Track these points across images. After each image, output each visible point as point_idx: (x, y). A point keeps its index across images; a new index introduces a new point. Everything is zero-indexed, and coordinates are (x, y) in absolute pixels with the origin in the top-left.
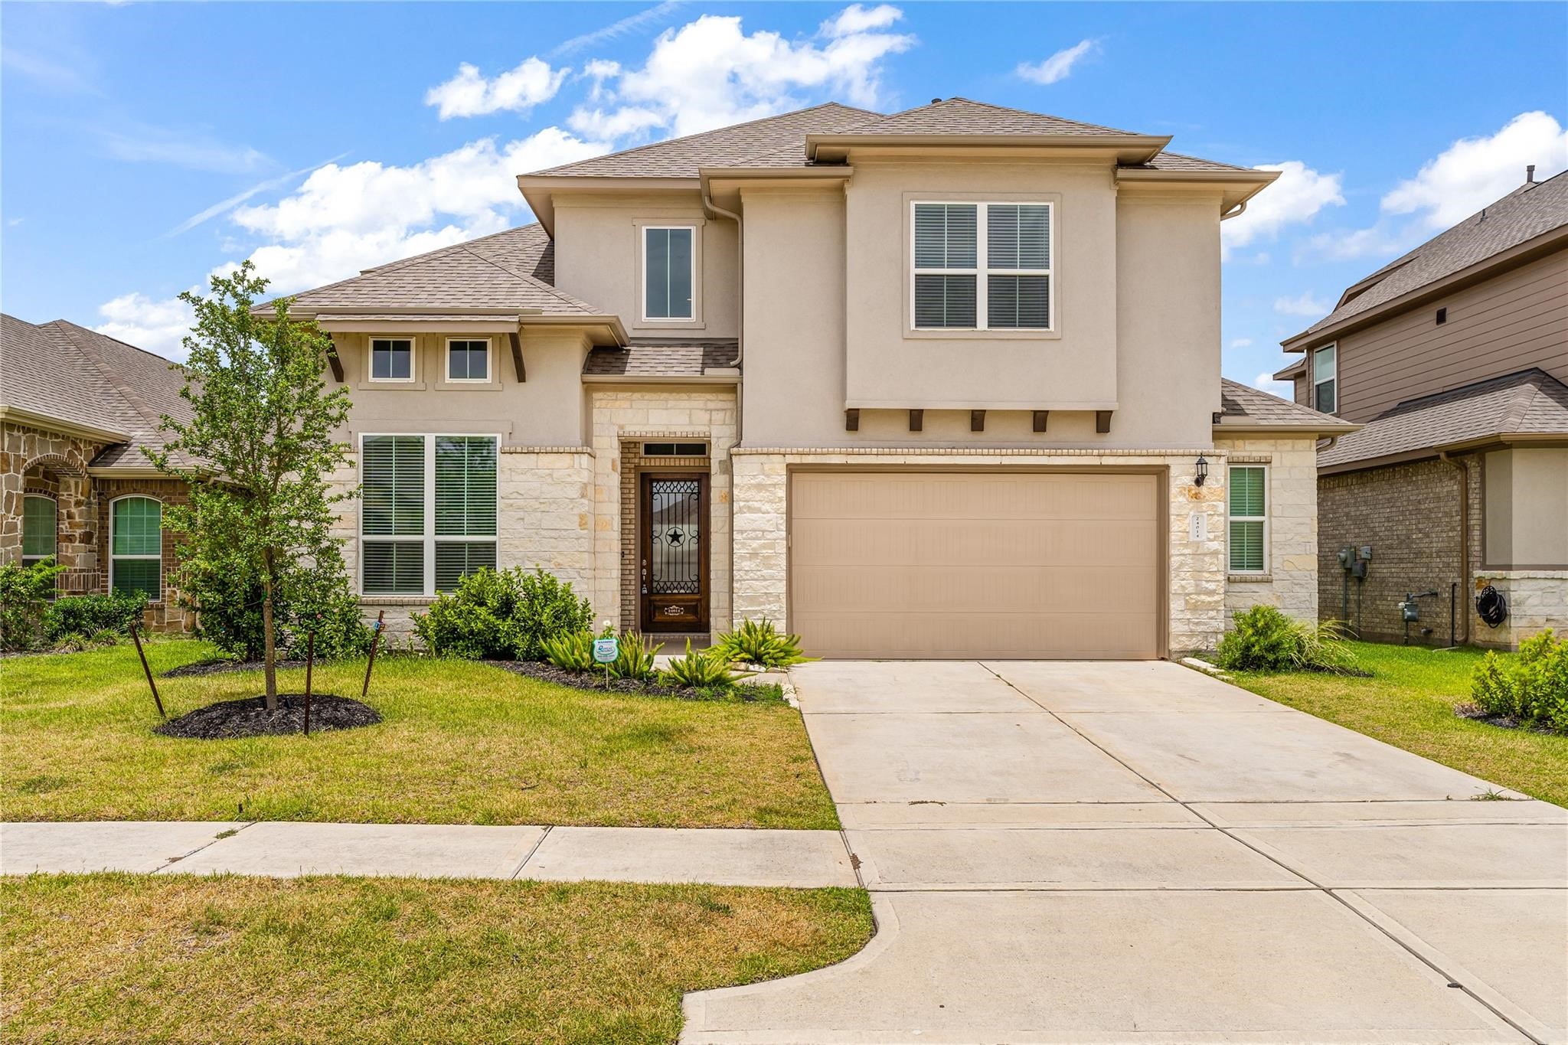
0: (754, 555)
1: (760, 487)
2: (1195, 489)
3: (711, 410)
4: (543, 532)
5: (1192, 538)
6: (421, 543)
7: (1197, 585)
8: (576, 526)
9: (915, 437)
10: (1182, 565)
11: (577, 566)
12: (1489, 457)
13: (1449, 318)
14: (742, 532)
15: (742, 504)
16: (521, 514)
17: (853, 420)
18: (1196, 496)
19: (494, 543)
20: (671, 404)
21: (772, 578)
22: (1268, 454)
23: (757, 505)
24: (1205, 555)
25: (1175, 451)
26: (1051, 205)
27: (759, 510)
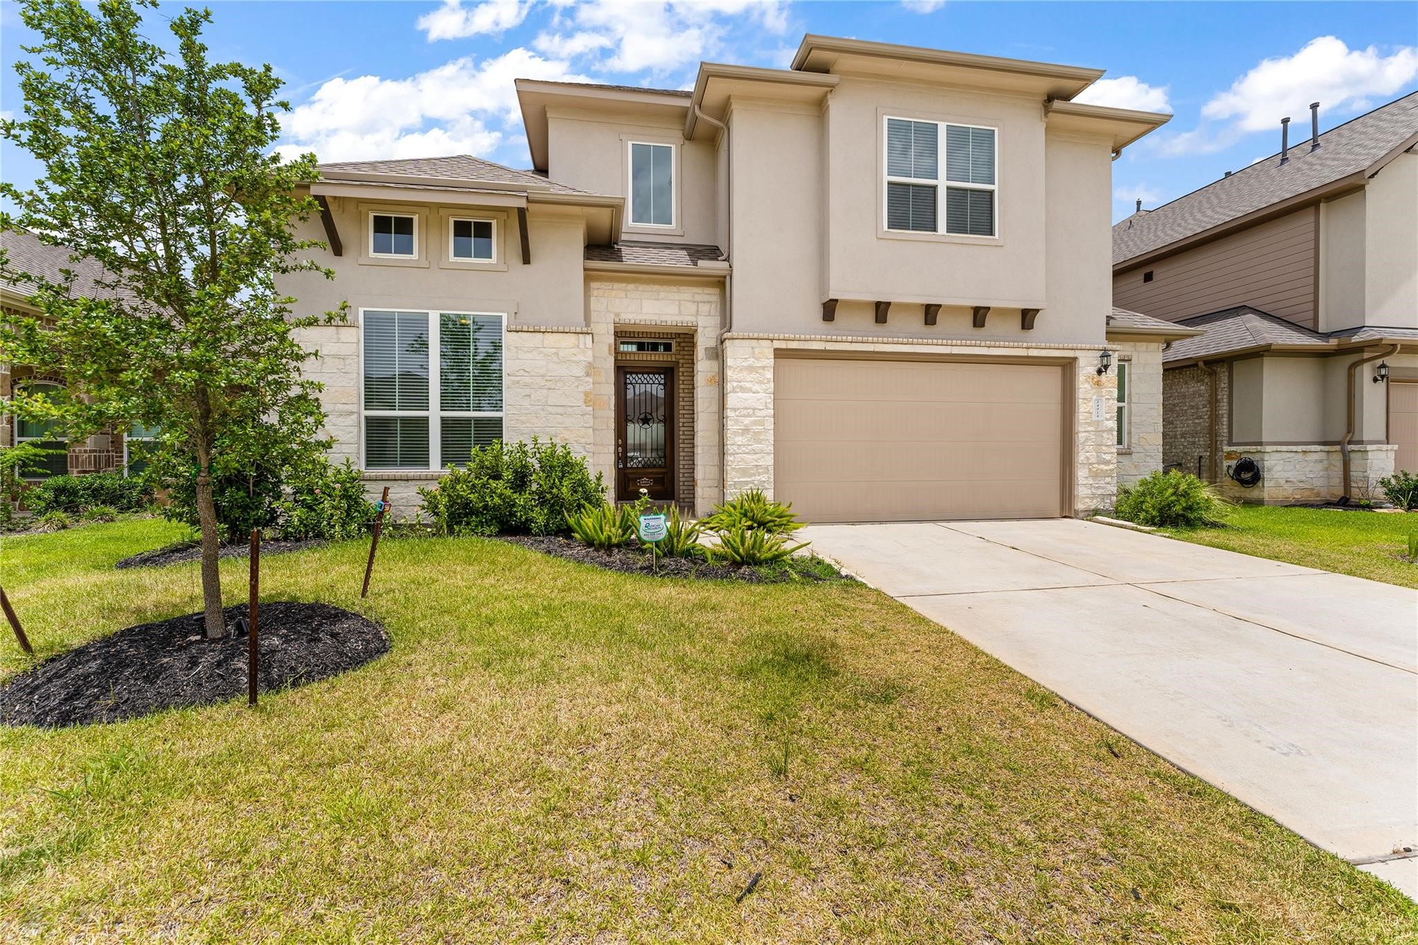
0: (746, 431)
1: (751, 369)
2: (1097, 377)
3: (698, 302)
4: (550, 409)
5: (1095, 418)
6: (426, 419)
7: (1098, 457)
8: (581, 403)
9: (880, 328)
10: (1087, 439)
11: (583, 441)
12: (1238, 367)
13: (1155, 278)
14: (735, 410)
15: (735, 384)
16: (527, 391)
17: (829, 310)
18: (1098, 383)
19: (501, 419)
20: (662, 295)
21: (762, 452)
22: (1129, 353)
23: (748, 385)
24: (1104, 431)
25: (1083, 346)
26: (996, 129)
27: (750, 390)
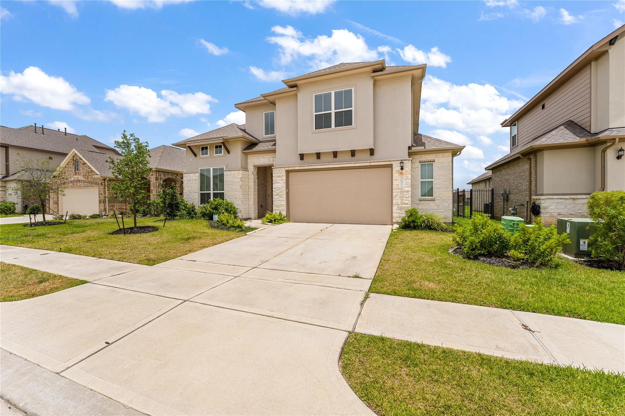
0: (278, 194)
1: (279, 177)
2: (401, 171)
3: (273, 157)
4: (233, 190)
5: (400, 187)
6: (210, 193)
7: (401, 202)
8: (239, 188)
9: (318, 160)
10: (396, 195)
11: (239, 198)
14: (275, 188)
15: (275, 181)
16: (228, 186)
17: (302, 156)
18: (401, 173)
19: (224, 193)
20: (265, 156)
21: (282, 200)
22: (434, 159)
23: (278, 181)
24: (404, 192)
25: (394, 160)
26: (353, 88)
27: (279, 183)
